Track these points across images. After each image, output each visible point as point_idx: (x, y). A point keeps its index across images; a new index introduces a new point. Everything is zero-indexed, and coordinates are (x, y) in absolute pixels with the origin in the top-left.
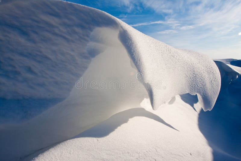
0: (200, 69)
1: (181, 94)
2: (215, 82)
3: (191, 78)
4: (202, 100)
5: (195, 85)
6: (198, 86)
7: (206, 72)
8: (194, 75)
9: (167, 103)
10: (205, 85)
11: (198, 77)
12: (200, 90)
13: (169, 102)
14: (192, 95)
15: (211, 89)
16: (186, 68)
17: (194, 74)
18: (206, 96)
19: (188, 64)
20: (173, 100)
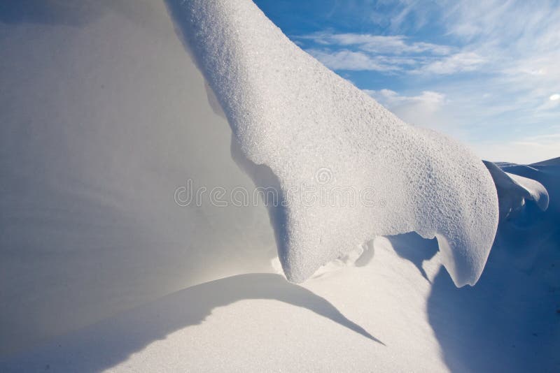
0: (446, 166)
1: (393, 233)
2: (484, 205)
3: (421, 188)
4: (451, 254)
5: (432, 208)
6: (440, 212)
7: (461, 176)
8: (430, 180)
9: (350, 263)
10: (459, 212)
11: (440, 187)
12: (446, 223)
13: (357, 261)
14: (425, 237)
15: (474, 222)
16: (407, 156)
17: (430, 177)
18: (462, 243)
19: (414, 146)
20: (367, 255)
